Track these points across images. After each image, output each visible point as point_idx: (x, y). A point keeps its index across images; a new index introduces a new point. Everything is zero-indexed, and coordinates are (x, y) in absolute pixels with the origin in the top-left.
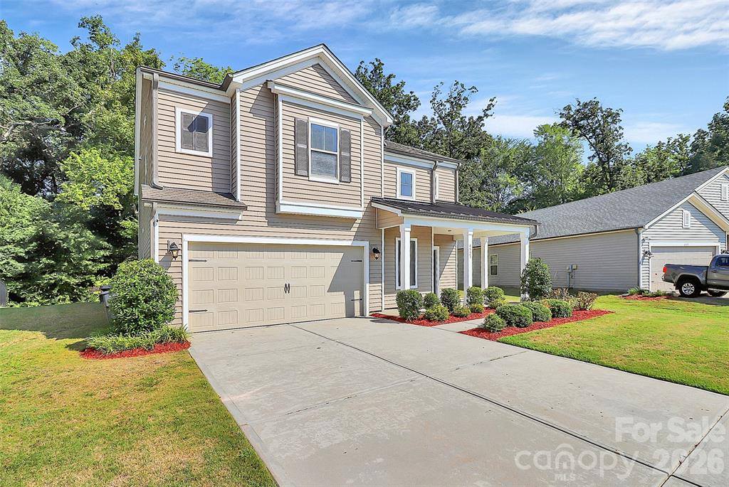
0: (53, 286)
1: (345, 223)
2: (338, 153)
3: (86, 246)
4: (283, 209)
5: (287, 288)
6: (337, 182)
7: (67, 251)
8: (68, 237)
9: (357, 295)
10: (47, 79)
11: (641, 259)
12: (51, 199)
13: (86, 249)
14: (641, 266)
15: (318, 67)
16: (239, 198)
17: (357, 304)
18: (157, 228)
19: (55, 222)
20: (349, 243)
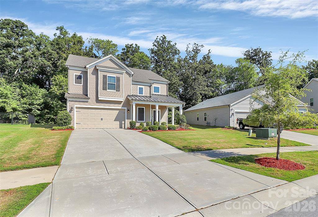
0: (49, 119)
1: (119, 103)
2: (116, 84)
3: (59, 106)
4: (99, 99)
5: (102, 119)
6: (115, 91)
7: (53, 108)
8: (53, 103)
9: (123, 122)
10: (46, 52)
11: (230, 116)
12: (48, 91)
13: (59, 107)
14: (230, 118)
15: (111, 60)
16: (88, 96)
17: (123, 125)
18: (68, 103)
19: (49, 98)
20: (120, 108)
